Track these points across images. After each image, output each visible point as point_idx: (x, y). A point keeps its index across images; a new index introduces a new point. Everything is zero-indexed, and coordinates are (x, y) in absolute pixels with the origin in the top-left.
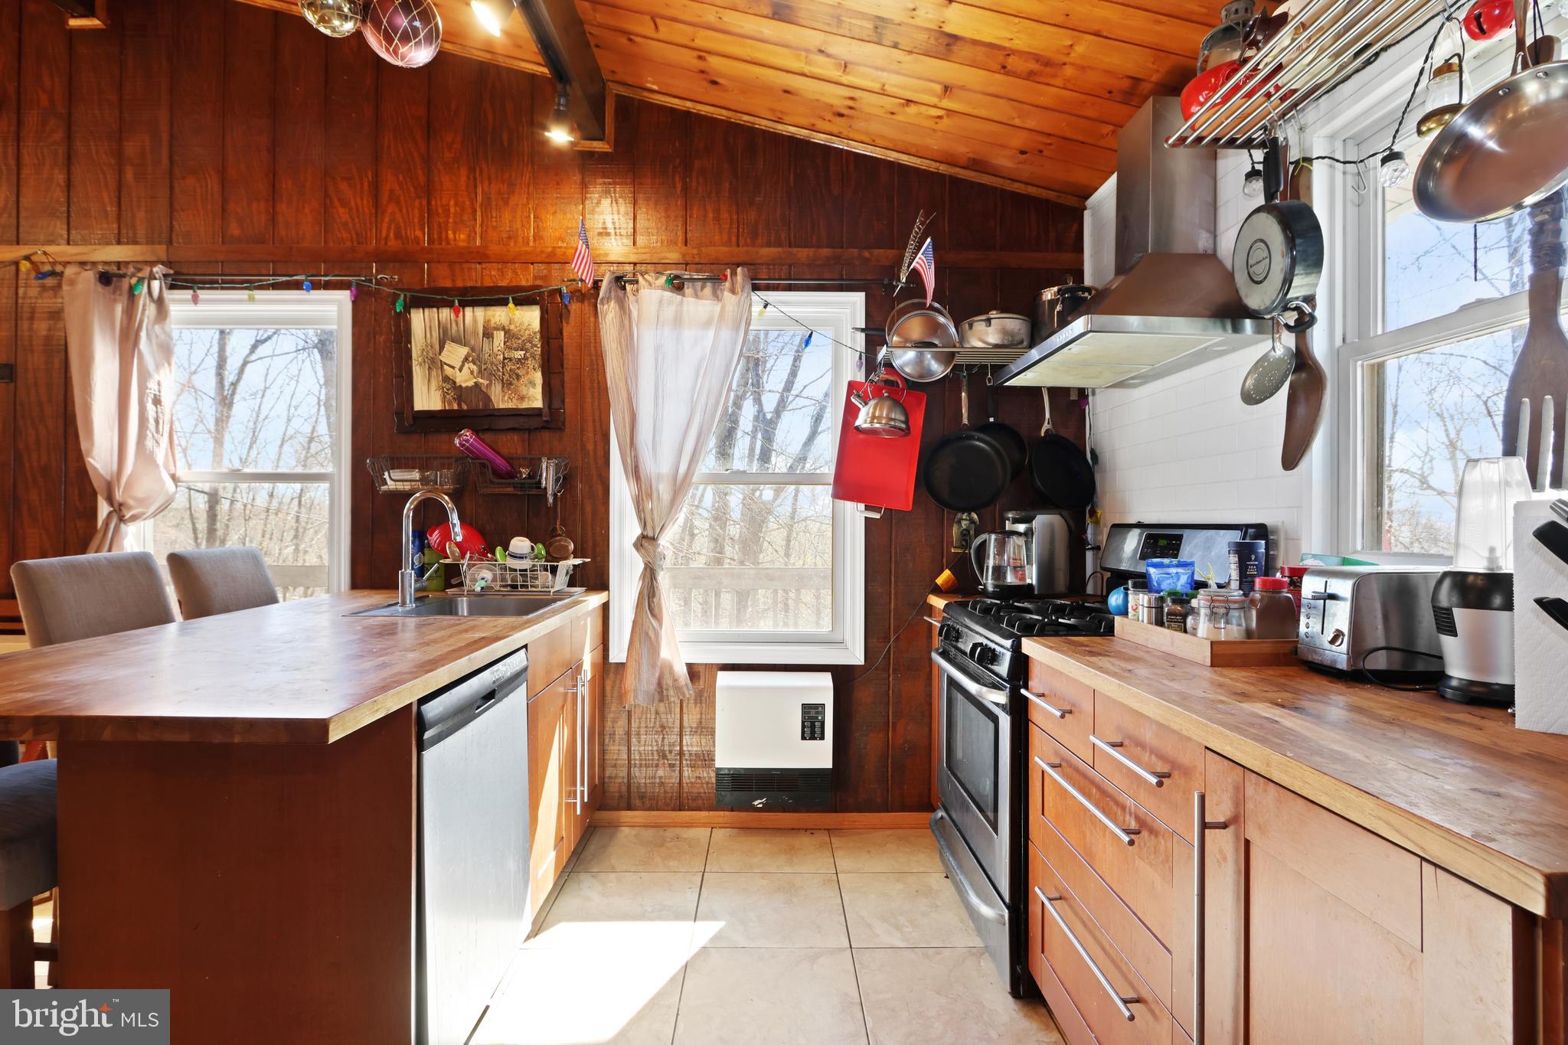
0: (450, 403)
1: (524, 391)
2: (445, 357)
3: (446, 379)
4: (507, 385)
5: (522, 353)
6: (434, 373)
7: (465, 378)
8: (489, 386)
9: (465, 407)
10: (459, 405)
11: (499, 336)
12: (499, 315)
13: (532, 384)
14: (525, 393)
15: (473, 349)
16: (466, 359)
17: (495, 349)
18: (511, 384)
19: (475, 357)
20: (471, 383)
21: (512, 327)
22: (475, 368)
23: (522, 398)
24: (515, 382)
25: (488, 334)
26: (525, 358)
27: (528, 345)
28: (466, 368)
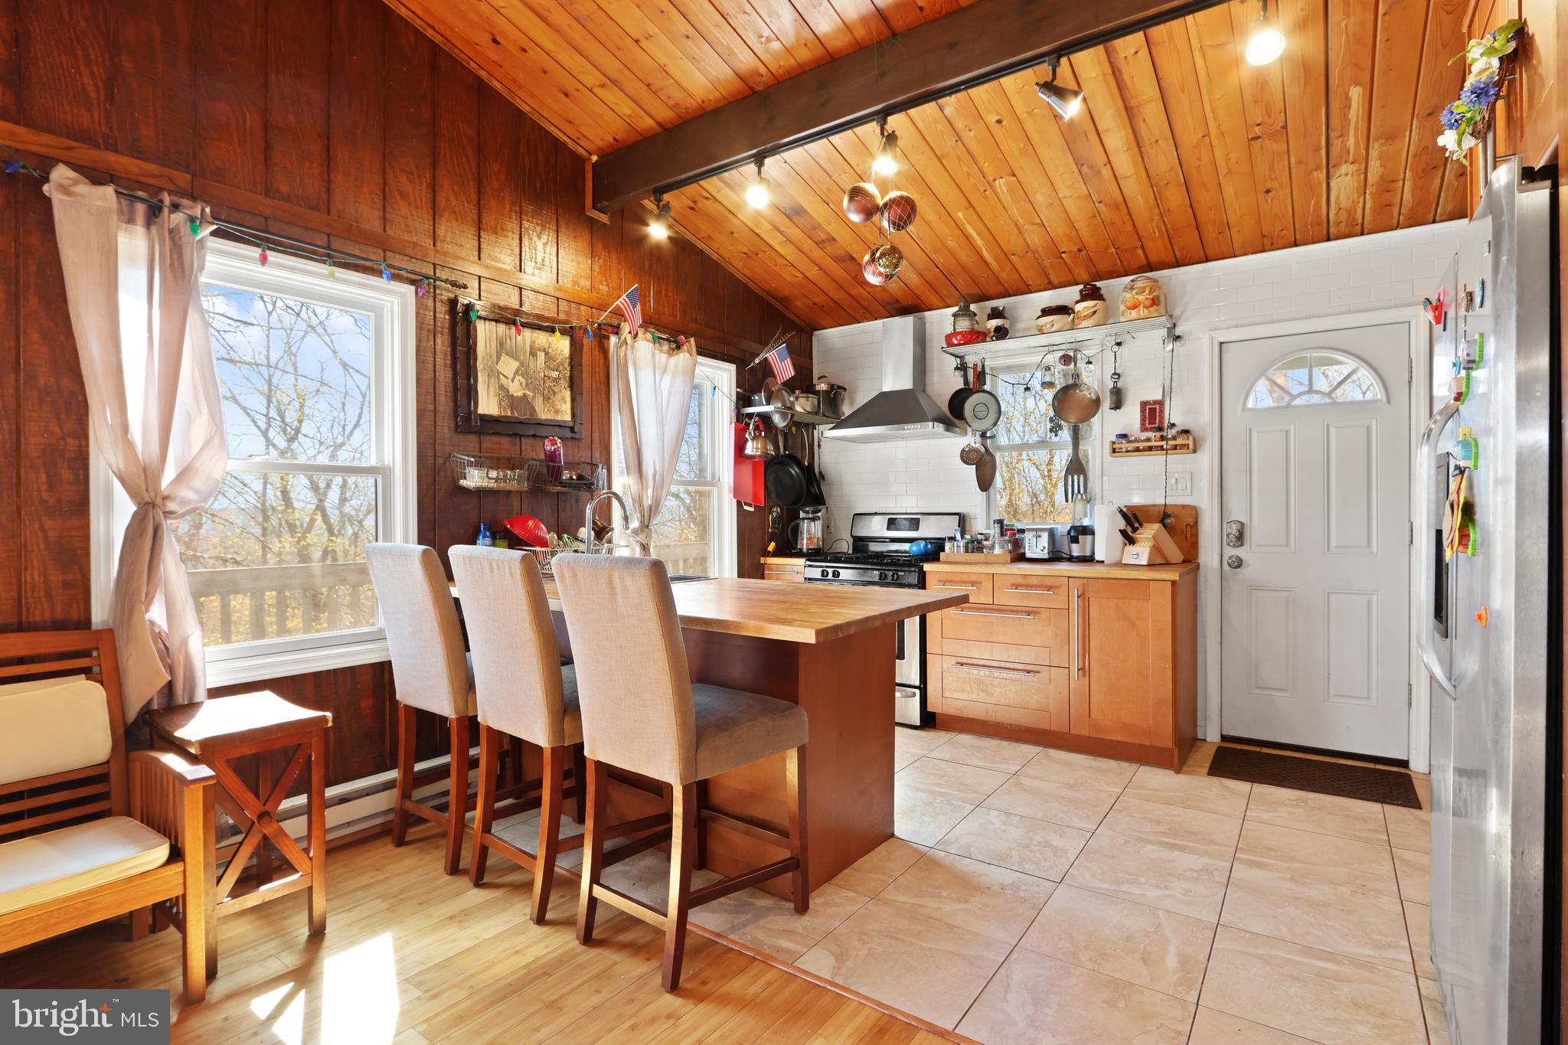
0: (505, 410)
1: (558, 405)
2: (500, 367)
3: (502, 387)
4: (547, 399)
5: (557, 373)
6: (492, 380)
7: (516, 389)
8: (534, 397)
9: (516, 415)
10: (512, 412)
11: (541, 356)
12: (542, 338)
13: (563, 399)
14: (559, 407)
15: (522, 364)
16: (517, 372)
17: (538, 367)
18: (549, 398)
19: (523, 371)
20: (520, 394)
21: (550, 350)
22: (523, 380)
23: (557, 412)
24: (552, 397)
25: (533, 353)
26: (559, 378)
27: (561, 368)
28: (516, 380)
